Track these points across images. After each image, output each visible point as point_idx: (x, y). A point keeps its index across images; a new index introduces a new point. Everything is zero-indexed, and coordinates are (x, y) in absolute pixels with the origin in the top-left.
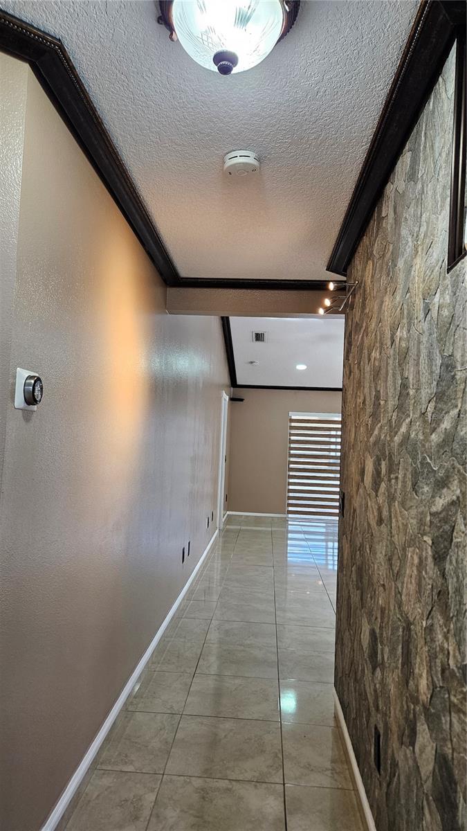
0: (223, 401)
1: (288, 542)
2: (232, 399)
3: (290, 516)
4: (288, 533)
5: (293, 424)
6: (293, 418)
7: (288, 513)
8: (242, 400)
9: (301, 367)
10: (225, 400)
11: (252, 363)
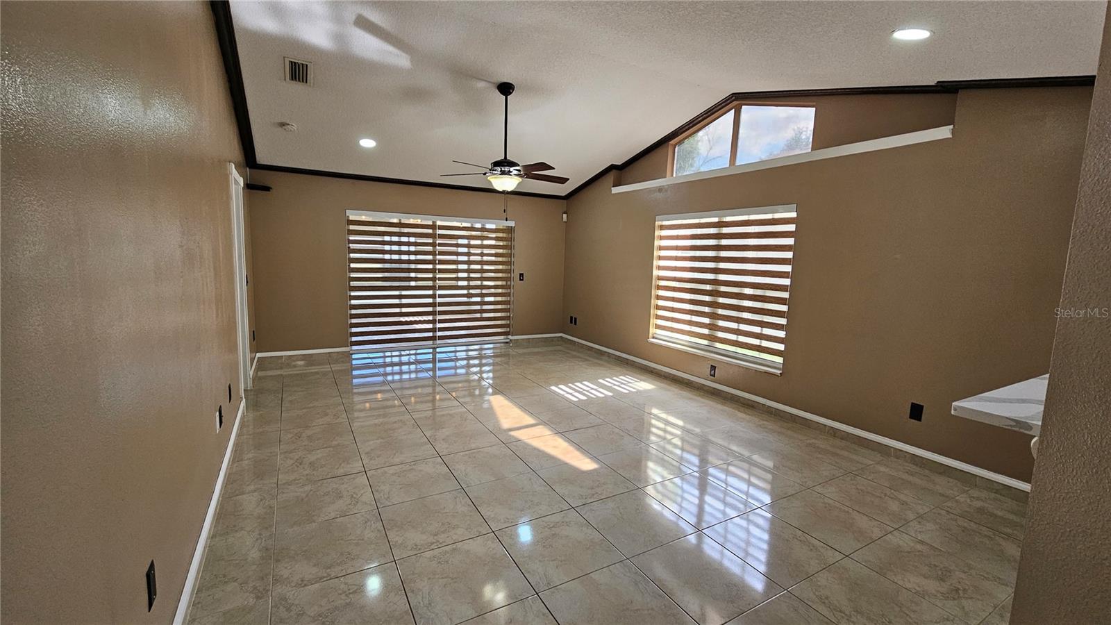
0: (233, 187)
1: (354, 380)
2: (249, 187)
3: (355, 348)
4: (352, 371)
5: (352, 227)
6: (352, 218)
7: (351, 346)
8: (267, 189)
9: (367, 143)
10: (236, 182)
11: (283, 125)
